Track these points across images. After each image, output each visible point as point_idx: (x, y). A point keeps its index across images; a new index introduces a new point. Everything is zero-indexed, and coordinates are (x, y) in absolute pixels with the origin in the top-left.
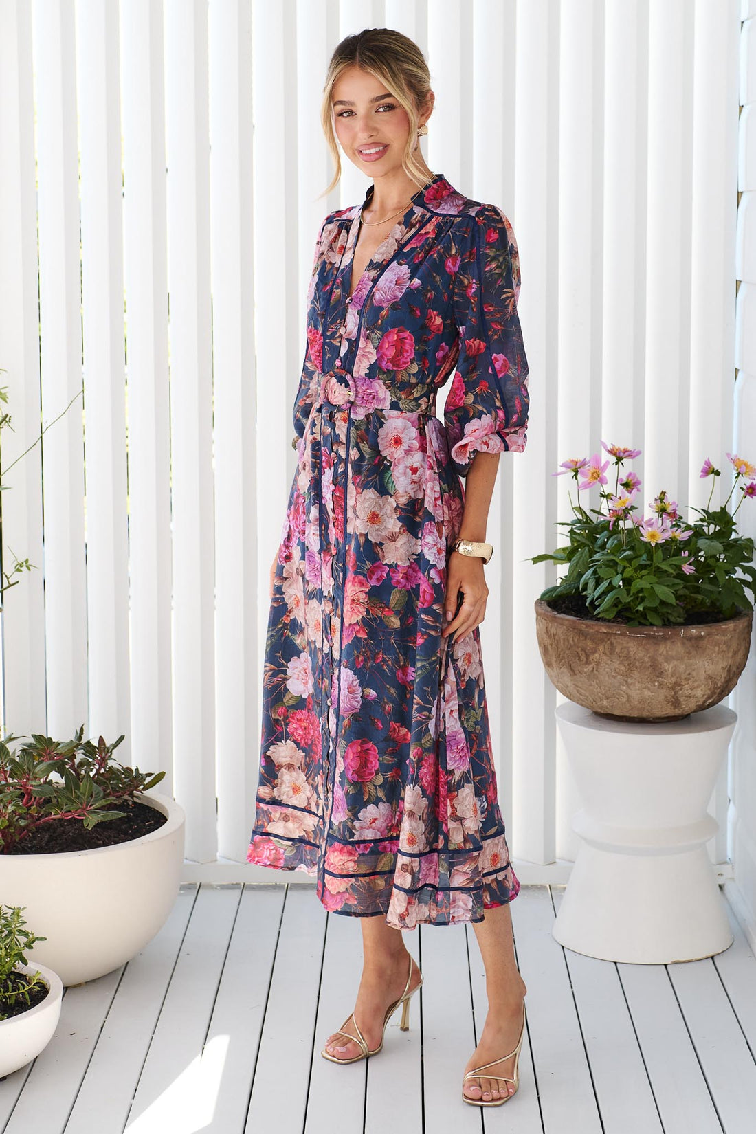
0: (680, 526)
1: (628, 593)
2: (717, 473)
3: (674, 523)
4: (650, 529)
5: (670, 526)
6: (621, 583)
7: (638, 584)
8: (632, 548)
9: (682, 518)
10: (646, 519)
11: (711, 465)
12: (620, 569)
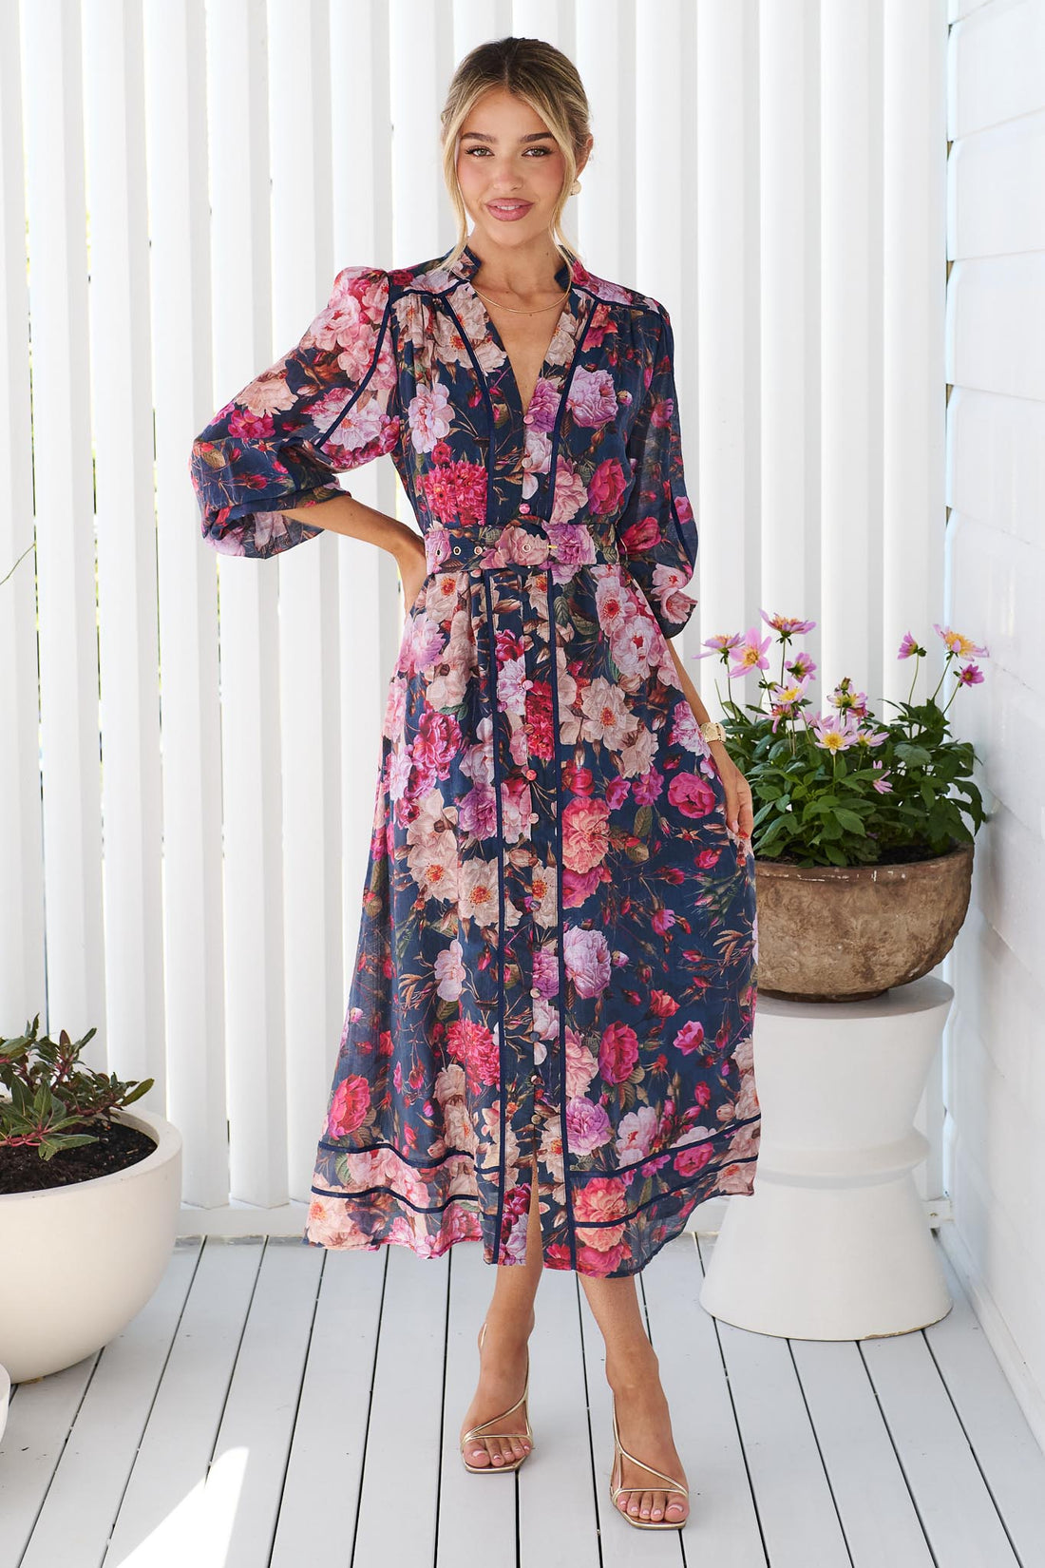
0: (871, 727)
1: (799, 822)
2: (922, 653)
3: (863, 723)
4: (828, 731)
5: (858, 727)
6: (789, 808)
7: (813, 808)
8: (804, 758)
9: (873, 715)
10: (824, 716)
11: (913, 642)
12: (787, 787)
